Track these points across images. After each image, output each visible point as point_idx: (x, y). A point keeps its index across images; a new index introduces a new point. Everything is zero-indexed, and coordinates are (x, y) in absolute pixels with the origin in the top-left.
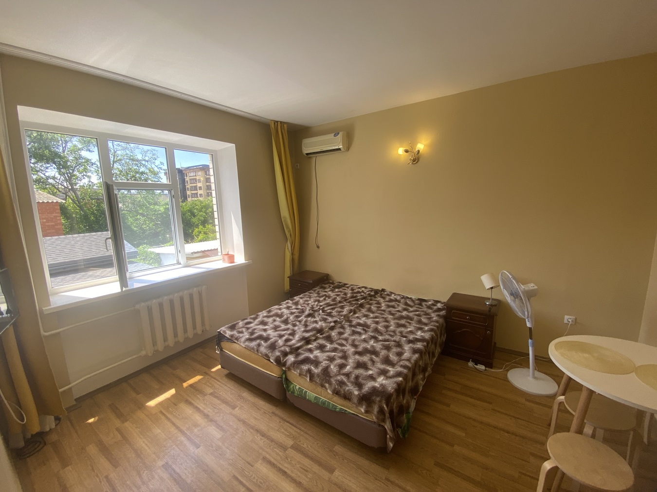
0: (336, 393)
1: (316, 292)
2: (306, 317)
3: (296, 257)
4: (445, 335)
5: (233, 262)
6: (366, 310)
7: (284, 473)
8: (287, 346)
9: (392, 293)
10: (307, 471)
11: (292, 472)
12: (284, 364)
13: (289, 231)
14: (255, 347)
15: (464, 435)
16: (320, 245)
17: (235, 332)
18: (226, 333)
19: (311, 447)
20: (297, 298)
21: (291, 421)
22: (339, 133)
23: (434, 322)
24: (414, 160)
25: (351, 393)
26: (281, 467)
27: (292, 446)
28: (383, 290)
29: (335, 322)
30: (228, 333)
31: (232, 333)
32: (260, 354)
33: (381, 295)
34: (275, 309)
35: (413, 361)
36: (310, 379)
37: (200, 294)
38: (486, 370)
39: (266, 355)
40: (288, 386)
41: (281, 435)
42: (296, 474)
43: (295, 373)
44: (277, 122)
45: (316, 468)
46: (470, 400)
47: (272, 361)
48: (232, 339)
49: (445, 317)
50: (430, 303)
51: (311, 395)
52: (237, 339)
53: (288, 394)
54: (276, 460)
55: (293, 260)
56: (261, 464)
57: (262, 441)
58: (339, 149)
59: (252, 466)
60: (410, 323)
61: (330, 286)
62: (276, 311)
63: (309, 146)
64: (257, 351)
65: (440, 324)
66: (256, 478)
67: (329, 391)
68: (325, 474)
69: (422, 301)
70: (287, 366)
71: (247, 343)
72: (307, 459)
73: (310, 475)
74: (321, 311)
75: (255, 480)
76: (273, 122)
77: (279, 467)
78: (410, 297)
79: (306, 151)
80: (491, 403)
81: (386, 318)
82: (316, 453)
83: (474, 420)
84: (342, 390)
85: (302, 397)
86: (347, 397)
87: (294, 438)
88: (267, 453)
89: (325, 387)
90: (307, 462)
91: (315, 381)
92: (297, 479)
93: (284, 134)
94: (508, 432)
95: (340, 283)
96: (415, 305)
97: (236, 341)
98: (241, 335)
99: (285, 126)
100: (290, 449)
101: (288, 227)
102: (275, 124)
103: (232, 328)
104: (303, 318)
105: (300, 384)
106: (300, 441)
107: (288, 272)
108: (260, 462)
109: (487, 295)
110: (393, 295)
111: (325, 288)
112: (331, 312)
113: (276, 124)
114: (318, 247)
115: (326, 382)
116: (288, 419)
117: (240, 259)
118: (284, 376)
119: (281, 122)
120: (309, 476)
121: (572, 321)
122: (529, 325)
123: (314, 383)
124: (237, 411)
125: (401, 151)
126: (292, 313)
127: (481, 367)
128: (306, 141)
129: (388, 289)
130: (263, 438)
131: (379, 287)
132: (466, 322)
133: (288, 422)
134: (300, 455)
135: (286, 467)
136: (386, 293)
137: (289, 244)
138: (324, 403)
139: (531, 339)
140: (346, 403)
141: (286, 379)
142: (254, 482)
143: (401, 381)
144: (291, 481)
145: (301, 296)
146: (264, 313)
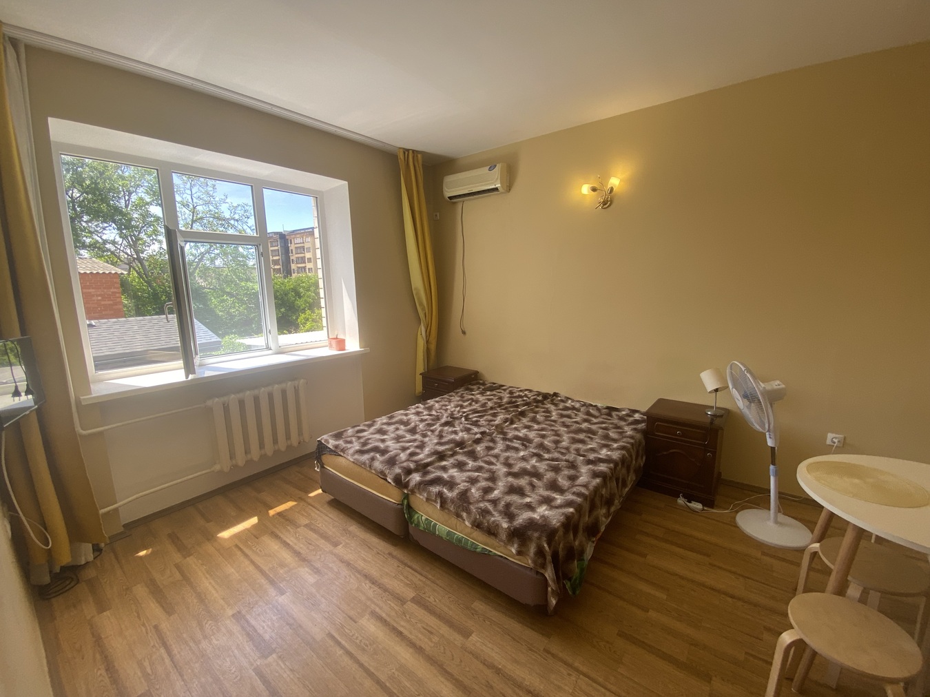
0: (477, 525)
1: (459, 394)
2: (441, 425)
3: (433, 347)
4: (644, 458)
5: (344, 350)
6: (528, 419)
7: (400, 634)
8: (411, 461)
9: (568, 398)
10: (431, 633)
11: (411, 633)
12: (406, 486)
13: (423, 309)
14: (367, 462)
15: (665, 597)
16: (466, 330)
17: (341, 442)
18: (328, 443)
19: (440, 601)
20: (431, 402)
21: (415, 566)
22: (496, 166)
23: (627, 437)
24: (605, 203)
25: (498, 526)
26: (395, 625)
27: (413, 598)
28: (556, 394)
29: (483, 433)
30: (331, 443)
31: (337, 443)
32: (373, 471)
33: (552, 400)
34: (399, 415)
35: (591, 488)
36: (441, 506)
37: (296, 390)
38: (703, 510)
39: (382, 472)
40: (411, 517)
41: (399, 583)
42: (417, 636)
43: (421, 497)
44: (408, 150)
45: (445, 630)
46: (678, 550)
47: (390, 481)
48: (336, 452)
49: (645, 433)
50: (624, 413)
51: (442, 529)
52: (343, 450)
53: (411, 527)
54: (389, 615)
55: (428, 351)
56: (368, 620)
57: (372, 590)
58: (496, 189)
59: (356, 623)
60: (591, 439)
61: (479, 388)
62: (400, 417)
63: (454, 185)
64: (370, 466)
65: (635, 442)
66: (360, 638)
67: (467, 523)
68: (457, 639)
69: (611, 409)
70: (409, 488)
71: (356, 456)
72: (433, 618)
73: (436, 639)
74: (463, 419)
75: (358, 641)
76: (401, 150)
77: (393, 626)
78: (594, 404)
79: (448, 193)
80: (708, 556)
81: (556, 431)
82: (446, 609)
83: (682, 577)
84: (485, 521)
85: (430, 532)
86: (492, 531)
87: (416, 588)
88: (378, 606)
89: (461, 517)
90: (433, 621)
91: (448, 509)
92: (418, 643)
93: (417, 168)
94: (732, 597)
95: (494, 384)
96: (601, 415)
97: (342, 454)
98: (349, 446)
99: (419, 156)
100: (409, 603)
101: (421, 304)
102: (404, 153)
103: (338, 436)
104: (437, 427)
105: (427, 513)
106: (424, 593)
107: (421, 368)
108: (367, 617)
109: (709, 401)
110: (570, 401)
111: (472, 390)
112: (477, 421)
113: (406, 153)
114: (464, 333)
115: (463, 510)
116: (409, 563)
117: (353, 345)
118: (405, 502)
119: (413, 151)
120: (434, 640)
121: (839, 442)
122: (770, 443)
123: (446, 511)
124: (340, 550)
125: (585, 189)
126: (422, 421)
127: (697, 506)
128: (449, 180)
129: (563, 393)
130: (373, 586)
131: (550, 390)
132: (676, 440)
133: (409, 567)
134: (423, 611)
135: (403, 626)
136: (559, 398)
137: (423, 328)
138: (460, 540)
139: (773, 464)
140: (491, 540)
141: (409, 507)
142: (356, 643)
143: (572, 513)
144: (407, 645)
145: (437, 399)
146: (384, 419)
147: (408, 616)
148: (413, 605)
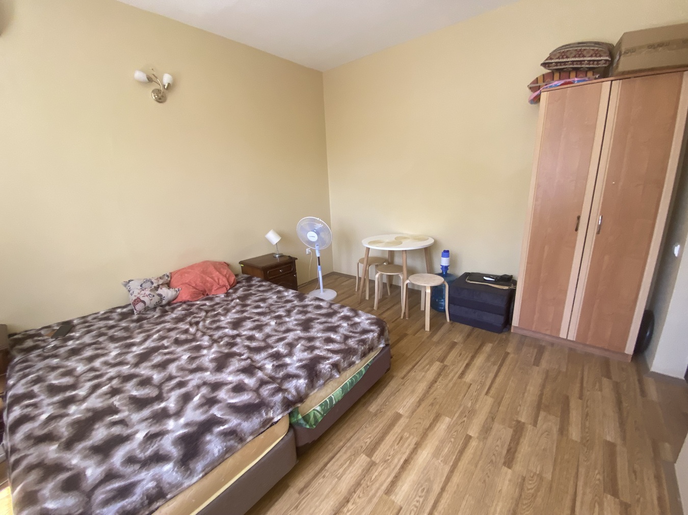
10: (401, 438)
19: (369, 434)
21: (326, 460)
41: (347, 473)
45: (397, 429)
54: (389, 475)
56: (396, 496)
66: (417, 498)
68: (402, 422)
72: (387, 438)
77: (399, 469)
82: (378, 429)
87: (356, 454)
90: (390, 438)
92: (412, 446)
106: (362, 447)
120: (408, 436)
130: (351, 501)
133: (325, 465)
134: (381, 446)
144: (416, 454)
147: (388, 458)
148: (375, 455)
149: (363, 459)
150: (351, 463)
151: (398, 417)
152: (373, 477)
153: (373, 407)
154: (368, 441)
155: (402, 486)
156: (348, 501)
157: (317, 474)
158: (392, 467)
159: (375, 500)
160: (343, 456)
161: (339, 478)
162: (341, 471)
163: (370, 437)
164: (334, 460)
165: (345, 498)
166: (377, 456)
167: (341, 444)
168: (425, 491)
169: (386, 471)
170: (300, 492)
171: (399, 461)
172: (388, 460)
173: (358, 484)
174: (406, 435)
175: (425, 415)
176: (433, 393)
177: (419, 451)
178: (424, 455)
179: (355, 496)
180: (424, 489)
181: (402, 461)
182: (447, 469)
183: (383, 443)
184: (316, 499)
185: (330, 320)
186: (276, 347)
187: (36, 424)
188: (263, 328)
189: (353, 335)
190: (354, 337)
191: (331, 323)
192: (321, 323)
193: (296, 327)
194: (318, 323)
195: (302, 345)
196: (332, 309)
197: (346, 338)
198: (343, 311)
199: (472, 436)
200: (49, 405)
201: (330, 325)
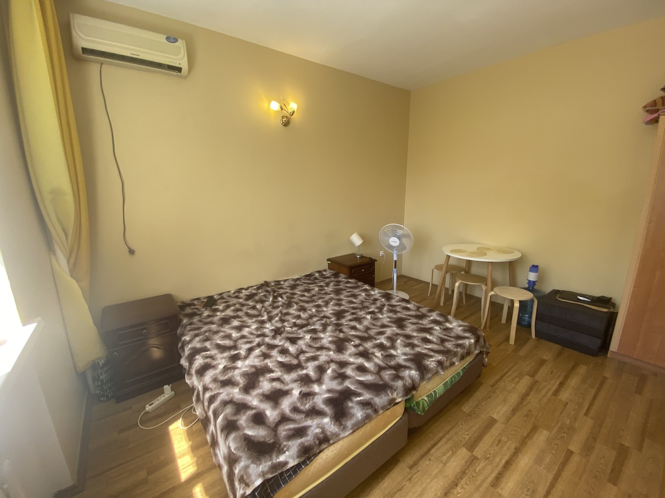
11: (505, 455)
16: (134, 248)
19: (466, 431)
26: (501, 466)
27: (469, 450)
41: (452, 460)
42: (506, 451)
43: (425, 382)
45: (494, 432)
47: (399, 400)
48: (309, 457)
54: (492, 471)
57: (465, 486)
68: (499, 426)
72: (485, 438)
82: (474, 429)
87: (456, 447)
88: (484, 481)
91: (446, 367)
97: (324, 446)
100: (474, 454)
105: (428, 391)
106: (461, 441)
108: (498, 491)
134: (480, 444)
147: (489, 456)
148: (476, 450)
149: (463, 453)
150: (453, 454)
151: (492, 422)
152: (477, 470)
153: (466, 408)
154: (467, 437)
155: (506, 483)
156: (456, 485)
157: (423, 456)
158: (495, 465)
159: (482, 489)
160: (443, 446)
161: (445, 464)
162: (445, 458)
163: (468, 435)
164: (436, 447)
165: (453, 482)
166: (478, 452)
167: (441, 435)
168: (531, 491)
169: (489, 468)
170: (411, 467)
171: (500, 461)
172: (489, 457)
173: (463, 473)
174: (504, 439)
175: (521, 424)
176: (526, 405)
177: (520, 456)
178: (525, 461)
179: (462, 482)
180: (529, 489)
181: (503, 461)
182: (550, 477)
183: (482, 442)
184: (427, 477)
185: (421, 322)
186: (379, 339)
187: (218, 371)
188: (362, 320)
189: (448, 338)
190: (451, 341)
191: (422, 324)
192: (413, 324)
193: (390, 324)
194: (410, 323)
195: (401, 341)
196: (420, 312)
197: (443, 341)
198: (432, 316)
199: (574, 451)
200: (222, 358)
201: (422, 326)
